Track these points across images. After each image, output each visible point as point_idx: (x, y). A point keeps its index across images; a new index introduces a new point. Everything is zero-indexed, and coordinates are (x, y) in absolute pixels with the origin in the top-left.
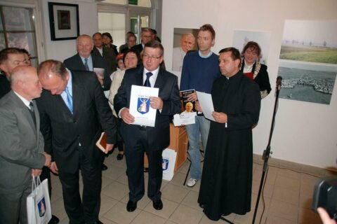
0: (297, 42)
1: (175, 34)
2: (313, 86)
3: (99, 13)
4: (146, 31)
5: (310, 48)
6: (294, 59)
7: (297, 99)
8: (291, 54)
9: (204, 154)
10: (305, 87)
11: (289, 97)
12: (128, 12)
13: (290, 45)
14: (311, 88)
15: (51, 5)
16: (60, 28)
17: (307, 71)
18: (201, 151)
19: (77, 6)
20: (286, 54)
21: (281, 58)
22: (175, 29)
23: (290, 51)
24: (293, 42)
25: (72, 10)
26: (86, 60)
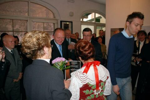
1: (111, 31)
15: (61, 22)
19: (72, 22)
22: (111, 29)
26: (68, 40)
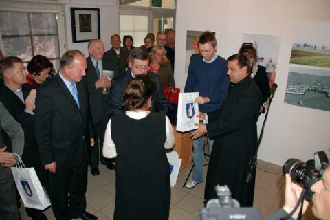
0: (309, 46)
1: (188, 36)
2: (326, 93)
3: (121, 16)
4: (161, 34)
5: (323, 52)
6: (305, 64)
7: (308, 106)
8: (302, 58)
9: (208, 158)
10: (317, 94)
11: (299, 104)
12: (151, 14)
13: (302, 48)
14: (323, 95)
15: (73, 10)
16: (81, 31)
17: (320, 76)
18: (205, 154)
19: (98, 10)
20: (297, 59)
21: (291, 62)
22: (188, 31)
23: (300, 56)
24: (305, 45)
25: (94, 14)
26: (97, 63)
